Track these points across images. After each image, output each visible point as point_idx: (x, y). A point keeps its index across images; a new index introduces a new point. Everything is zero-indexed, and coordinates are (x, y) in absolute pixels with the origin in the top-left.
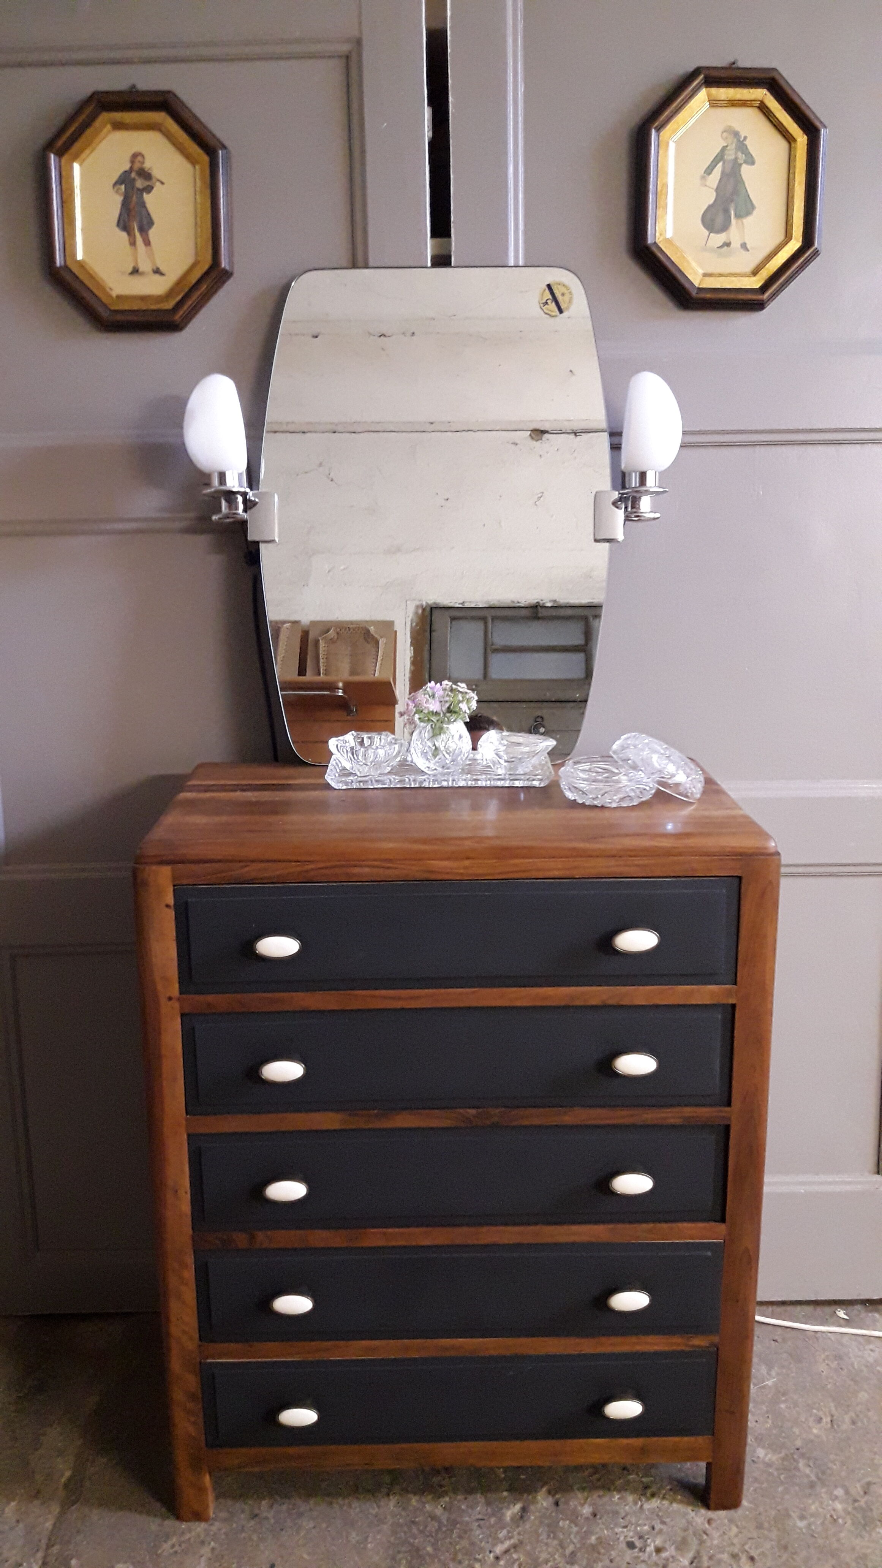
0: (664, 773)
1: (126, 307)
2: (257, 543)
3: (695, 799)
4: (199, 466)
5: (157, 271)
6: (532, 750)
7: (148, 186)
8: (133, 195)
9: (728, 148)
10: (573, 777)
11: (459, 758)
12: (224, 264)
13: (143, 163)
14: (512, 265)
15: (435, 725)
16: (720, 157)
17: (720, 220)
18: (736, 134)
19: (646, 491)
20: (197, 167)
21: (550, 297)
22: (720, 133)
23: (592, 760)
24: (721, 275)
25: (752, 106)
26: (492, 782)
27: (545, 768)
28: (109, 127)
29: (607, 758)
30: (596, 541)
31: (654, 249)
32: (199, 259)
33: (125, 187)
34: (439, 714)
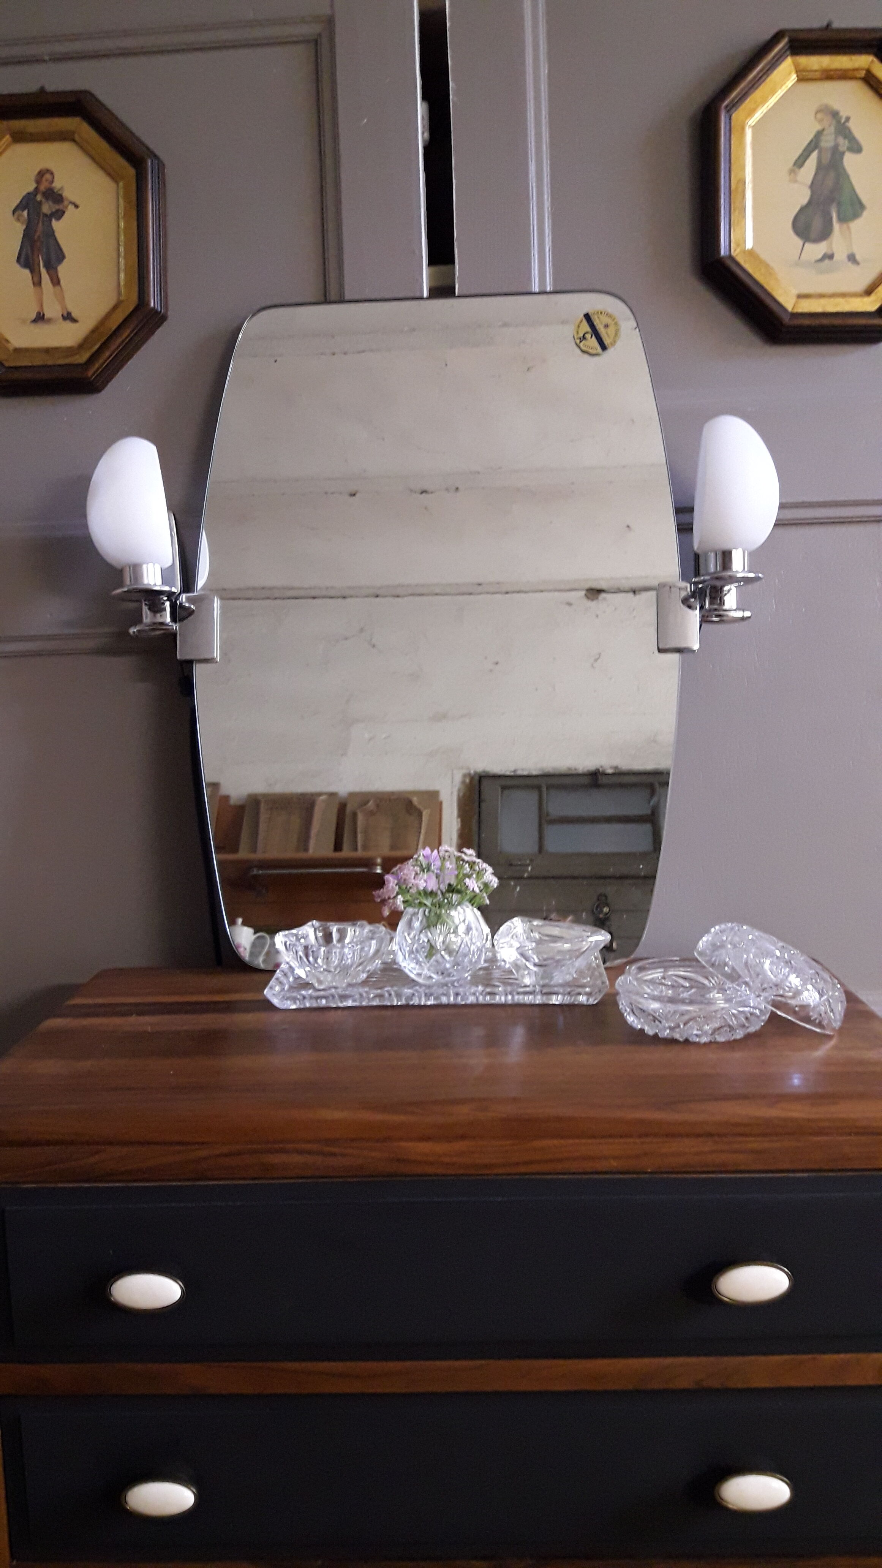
0: (784, 989)
1: (26, 363)
2: (190, 663)
3: (834, 1029)
4: (108, 559)
5: (68, 317)
6: (576, 948)
7: (57, 211)
8: (38, 223)
9: (825, 132)
10: (637, 994)
11: (466, 960)
12: (153, 303)
13: (52, 181)
14: (537, 290)
15: (430, 912)
16: (814, 145)
17: (817, 224)
18: (835, 114)
19: (730, 577)
20: (121, 184)
21: (588, 329)
22: (813, 114)
23: (667, 964)
24: (821, 296)
25: (853, 78)
26: (516, 997)
27: (596, 973)
28: (8, 137)
29: (689, 961)
30: (660, 651)
31: (729, 263)
32: (122, 298)
33: (28, 215)
34: (436, 894)
